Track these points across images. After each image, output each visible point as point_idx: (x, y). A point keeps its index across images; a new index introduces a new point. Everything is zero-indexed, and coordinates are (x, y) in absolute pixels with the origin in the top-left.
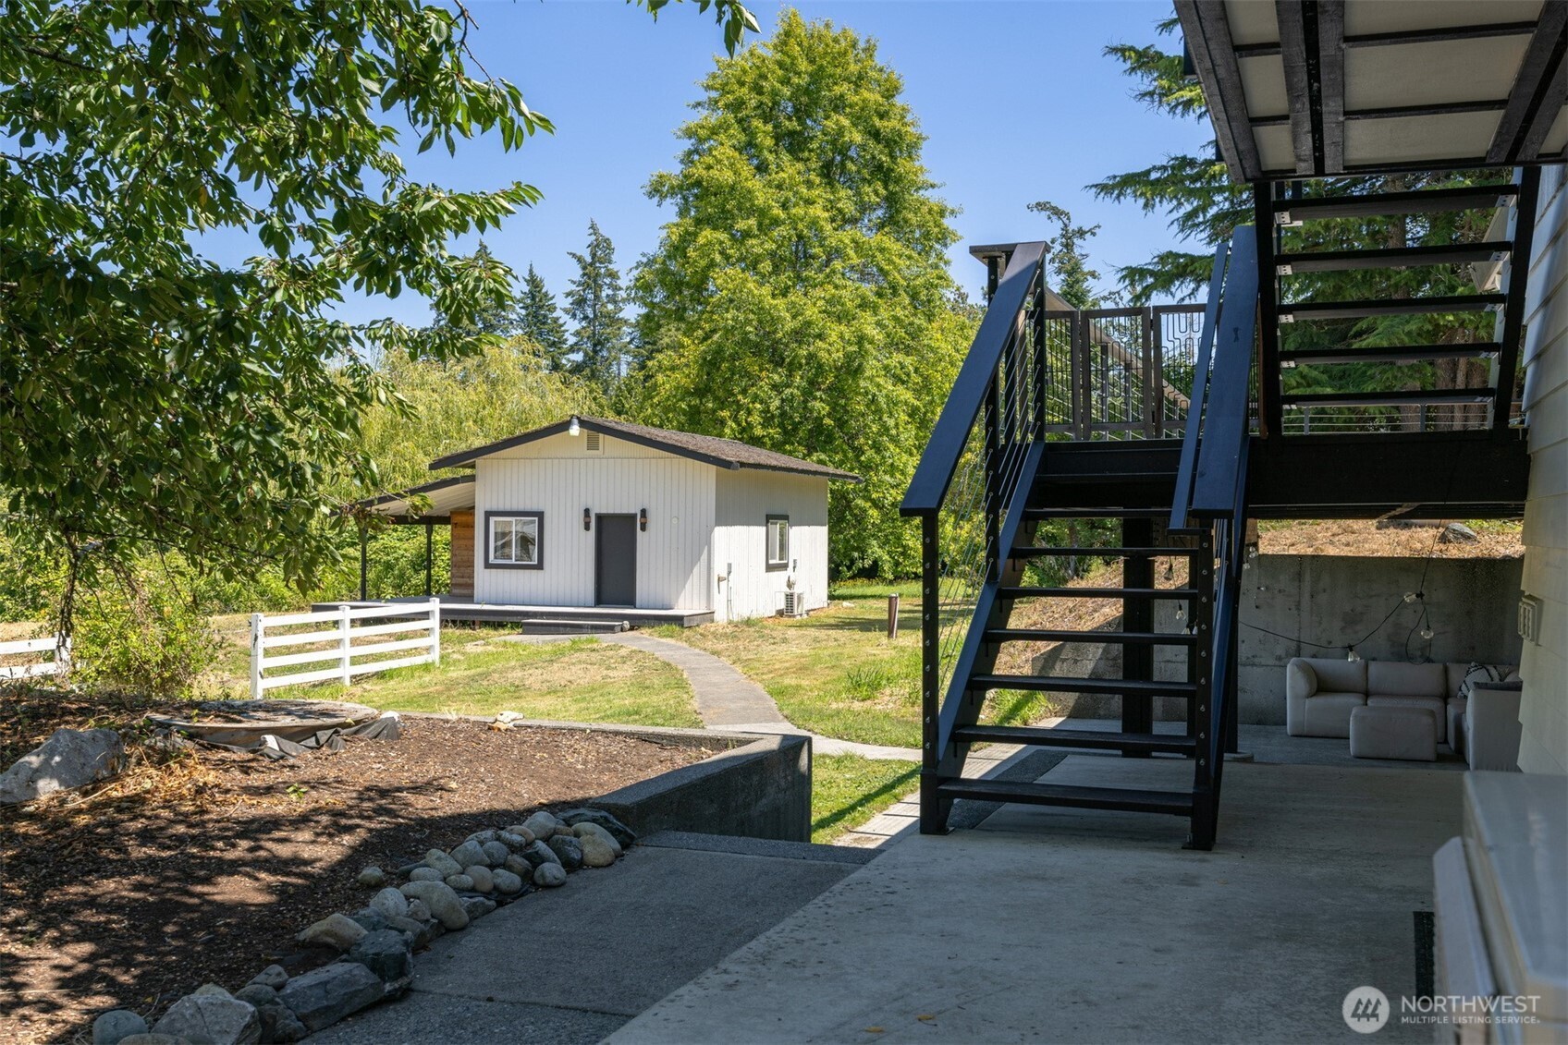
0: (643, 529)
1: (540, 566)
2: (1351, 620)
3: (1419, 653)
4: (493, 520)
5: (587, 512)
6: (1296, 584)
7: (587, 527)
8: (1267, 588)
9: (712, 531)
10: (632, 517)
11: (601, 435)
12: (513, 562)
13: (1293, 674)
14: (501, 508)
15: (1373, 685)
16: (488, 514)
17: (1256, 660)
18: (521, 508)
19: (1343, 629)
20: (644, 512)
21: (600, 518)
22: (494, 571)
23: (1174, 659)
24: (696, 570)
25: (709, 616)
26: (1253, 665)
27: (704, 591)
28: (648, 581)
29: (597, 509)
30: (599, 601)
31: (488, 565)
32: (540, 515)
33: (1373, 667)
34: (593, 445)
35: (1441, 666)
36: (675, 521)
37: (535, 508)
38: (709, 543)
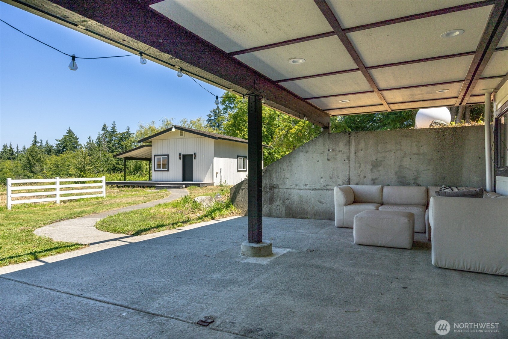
0: (195, 159)
1: (168, 170)
2: (376, 165)
3: (413, 182)
4: (156, 157)
5: (180, 154)
6: (347, 147)
7: (180, 159)
8: (333, 150)
9: (213, 159)
10: (192, 155)
11: (184, 132)
12: (161, 169)
13: (337, 193)
14: (158, 154)
15: (385, 199)
16: (155, 156)
17: (329, 187)
18: (163, 154)
19: (371, 170)
20: (195, 153)
21: (184, 156)
22: (157, 172)
23: (290, 187)
24: (209, 171)
25: (213, 184)
26: (327, 190)
27: (211, 177)
28: (197, 174)
29: (183, 153)
30: (184, 180)
31: (155, 171)
32: (168, 155)
33: (386, 190)
34: (181, 135)
35: (424, 188)
36: (203, 156)
37: (167, 154)
38: (212, 162)
